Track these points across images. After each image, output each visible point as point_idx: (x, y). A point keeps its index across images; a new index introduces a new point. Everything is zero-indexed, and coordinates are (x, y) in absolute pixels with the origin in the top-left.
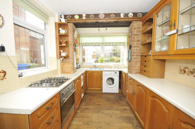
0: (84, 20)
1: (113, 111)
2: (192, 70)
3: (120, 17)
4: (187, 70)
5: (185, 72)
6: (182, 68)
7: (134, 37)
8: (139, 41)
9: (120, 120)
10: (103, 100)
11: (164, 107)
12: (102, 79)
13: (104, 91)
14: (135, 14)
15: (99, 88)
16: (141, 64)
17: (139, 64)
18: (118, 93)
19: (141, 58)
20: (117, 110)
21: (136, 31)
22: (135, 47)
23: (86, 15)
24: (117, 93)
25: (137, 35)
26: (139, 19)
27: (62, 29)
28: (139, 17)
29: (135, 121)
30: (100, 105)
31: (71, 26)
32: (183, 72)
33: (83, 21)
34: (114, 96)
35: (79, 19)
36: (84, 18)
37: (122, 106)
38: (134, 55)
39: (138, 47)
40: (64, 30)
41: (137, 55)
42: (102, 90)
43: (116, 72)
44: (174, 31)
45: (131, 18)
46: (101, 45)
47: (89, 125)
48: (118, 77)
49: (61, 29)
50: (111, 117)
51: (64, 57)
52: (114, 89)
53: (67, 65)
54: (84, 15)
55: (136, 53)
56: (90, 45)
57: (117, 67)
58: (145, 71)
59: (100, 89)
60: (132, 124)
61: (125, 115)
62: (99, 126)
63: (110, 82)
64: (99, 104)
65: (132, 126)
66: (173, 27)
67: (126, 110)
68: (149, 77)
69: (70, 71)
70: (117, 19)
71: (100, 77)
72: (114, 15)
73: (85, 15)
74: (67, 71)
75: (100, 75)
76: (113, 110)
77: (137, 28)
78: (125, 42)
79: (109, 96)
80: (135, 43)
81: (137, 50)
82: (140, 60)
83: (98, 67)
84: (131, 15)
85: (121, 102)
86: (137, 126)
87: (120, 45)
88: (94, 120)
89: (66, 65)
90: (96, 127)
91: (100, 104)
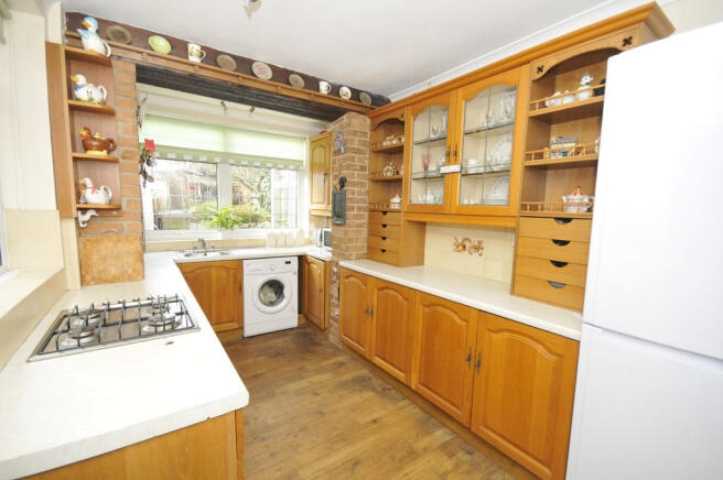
0: (193, 65)
1: (311, 379)
2: (476, 243)
3: (318, 89)
4: (468, 244)
5: (464, 247)
6: (460, 241)
7: (353, 158)
8: (363, 168)
9: (341, 393)
10: (261, 358)
11: (457, 319)
12: (241, 289)
13: (249, 331)
14: (356, 93)
15: (232, 321)
16: (371, 233)
17: (364, 232)
18: (297, 328)
19: (370, 218)
20: (318, 372)
21: (360, 141)
22: (354, 184)
23: (203, 48)
24: (293, 329)
25: (358, 151)
26: (364, 110)
27: (89, 81)
28: (365, 103)
29: (376, 382)
30: (261, 374)
31: (124, 72)
32: (461, 248)
33: (191, 70)
34: (288, 338)
35: (170, 57)
36: (195, 59)
37: (327, 359)
38: (353, 208)
39: (362, 184)
40: (96, 85)
41: (360, 209)
42: (242, 328)
43: (288, 259)
44: (455, 168)
45: (345, 102)
46: (216, 160)
47: (263, 439)
48: (297, 276)
49: (80, 79)
50: (316, 394)
51: (97, 210)
52: (286, 315)
53: (110, 245)
54: (194, 49)
55: (357, 202)
56: (170, 156)
57: (283, 242)
58: (384, 251)
59: (235, 325)
60: (374, 390)
61: (347, 377)
62: (298, 429)
63: (269, 294)
64: (255, 376)
65: (373, 393)
66: (452, 157)
67: (341, 364)
68: (398, 266)
69: (130, 272)
70: (310, 94)
71: (235, 282)
72: (302, 82)
73: (199, 48)
74: (114, 271)
75: (235, 276)
76: (309, 376)
77: (359, 134)
78: (302, 162)
79: (272, 342)
80: (356, 172)
81: (360, 193)
82: (366, 221)
83: (213, 247)
84: (346, 93)
85: (319, 348)
86: (384, 389)
87: (286, 168)
88: (271, 421)
89: (107, 247)
90: (289, 435)
91: (259, 372)
